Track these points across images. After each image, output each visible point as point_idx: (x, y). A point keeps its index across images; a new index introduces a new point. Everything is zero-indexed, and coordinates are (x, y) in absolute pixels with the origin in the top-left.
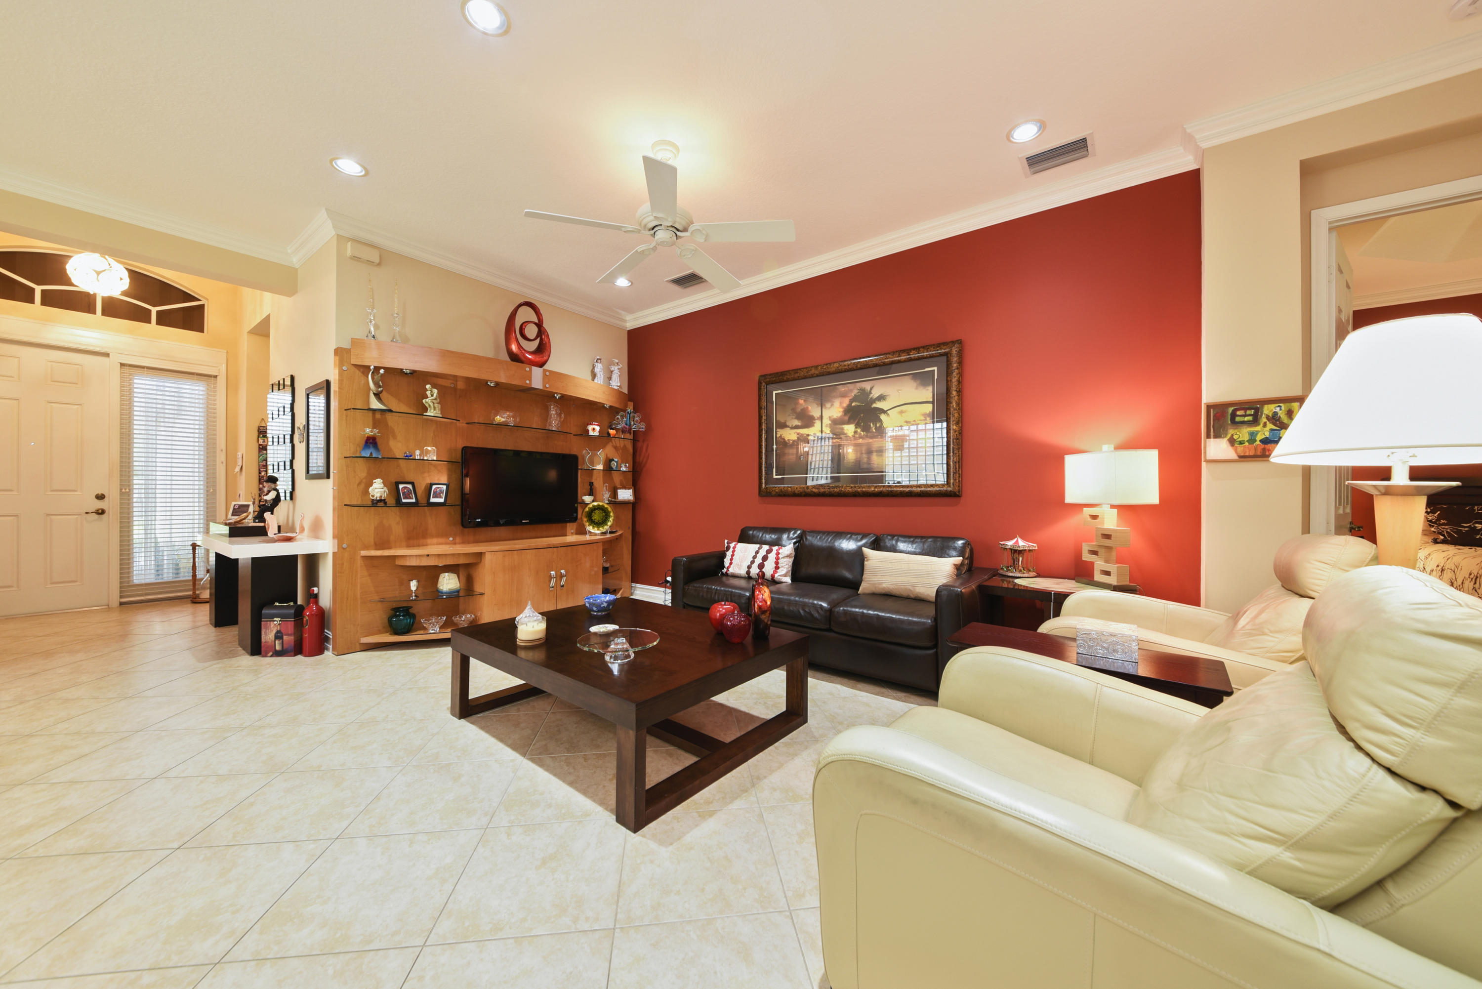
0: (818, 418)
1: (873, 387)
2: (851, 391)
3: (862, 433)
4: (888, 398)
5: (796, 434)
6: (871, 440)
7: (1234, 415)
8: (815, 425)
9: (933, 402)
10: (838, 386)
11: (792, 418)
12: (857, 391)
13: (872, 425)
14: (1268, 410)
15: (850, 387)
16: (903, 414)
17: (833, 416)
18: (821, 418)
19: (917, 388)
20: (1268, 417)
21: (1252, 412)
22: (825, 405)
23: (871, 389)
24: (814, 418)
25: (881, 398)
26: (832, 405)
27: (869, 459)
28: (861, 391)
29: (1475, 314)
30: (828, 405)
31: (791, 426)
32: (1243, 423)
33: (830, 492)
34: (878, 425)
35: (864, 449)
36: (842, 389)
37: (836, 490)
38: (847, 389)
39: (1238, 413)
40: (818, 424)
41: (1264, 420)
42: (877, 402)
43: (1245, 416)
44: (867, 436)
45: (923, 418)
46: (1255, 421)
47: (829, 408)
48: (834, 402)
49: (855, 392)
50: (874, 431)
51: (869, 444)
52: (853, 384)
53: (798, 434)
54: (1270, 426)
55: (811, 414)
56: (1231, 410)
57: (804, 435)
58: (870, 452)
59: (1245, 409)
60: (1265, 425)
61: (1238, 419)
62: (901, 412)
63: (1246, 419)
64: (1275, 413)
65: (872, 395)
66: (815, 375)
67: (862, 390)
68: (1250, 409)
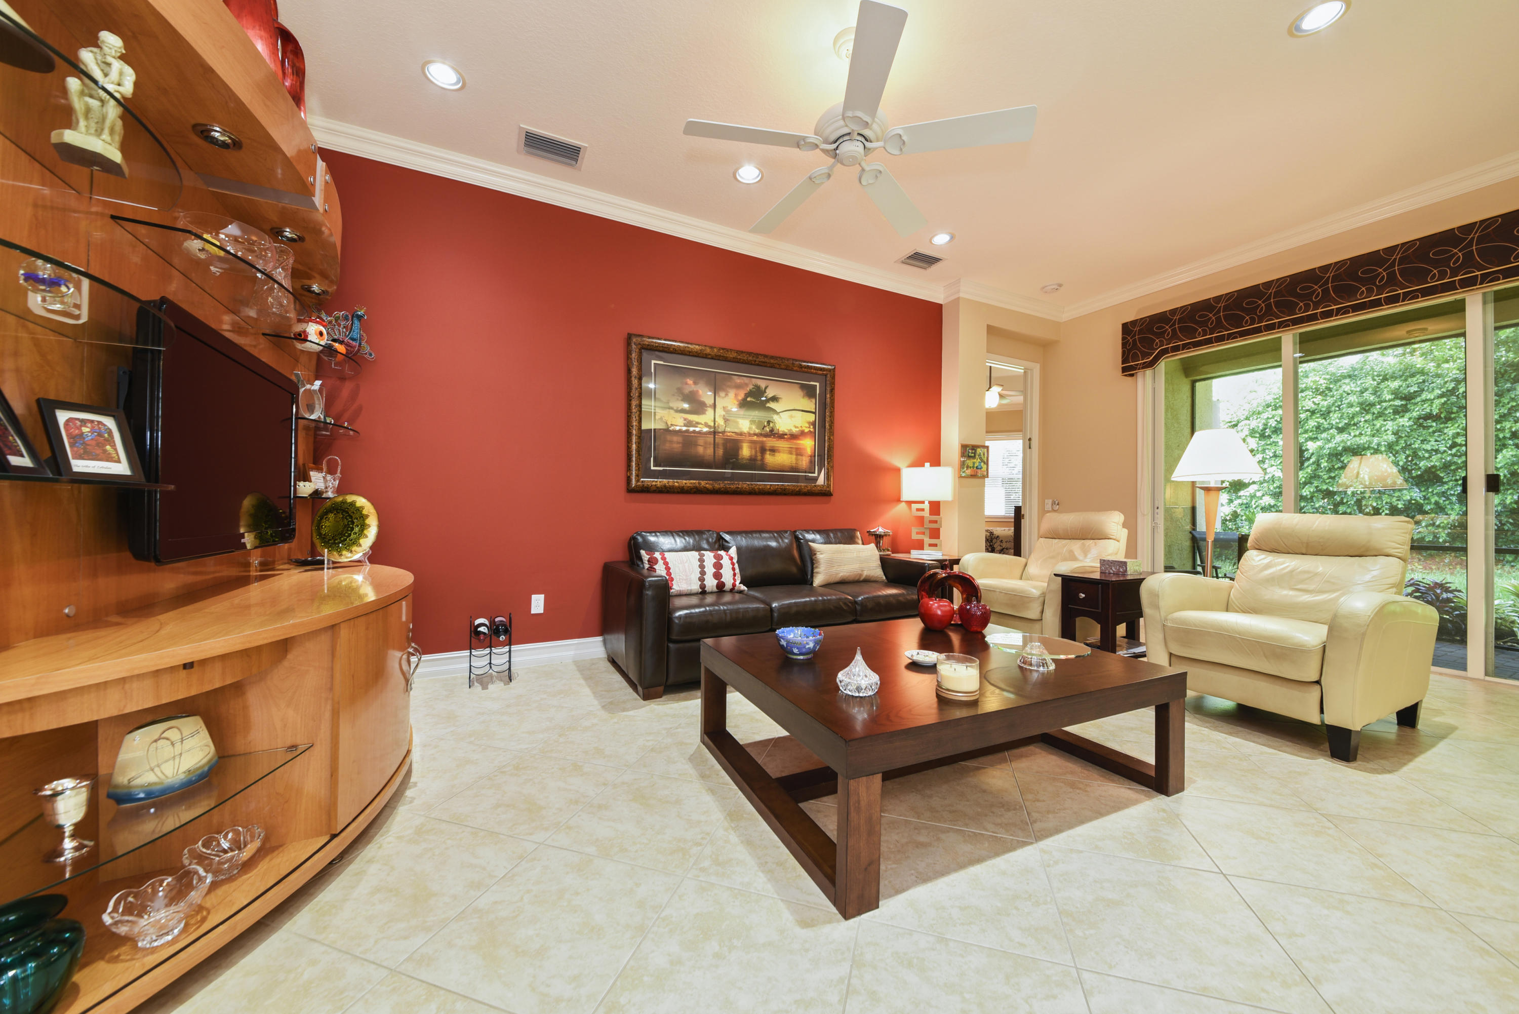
0: (710, 406)
1: (767, 387)
2: (747, 385)
3: (757, 431)
4: (780, 400)
5: (682, 419)
6: (765, 439)
8: (707, 413)
9: (815, 415)
10: (733, 376)
11: (678, 399)
12: (753, 387)
15: (746, 380)
16: (793, 419)
17: (727, 407)
18: (714, 406)
19: (803, 397)
22: (718, 393)
23: (766, 388)
24: (706, 404)
25: (774, 399)
26: (727, 395)
27: (763, 459)
28: (756, 388)
30: (722, 394)
31: (675, 408)
33: (726, 488)
35: (758, 446)
36: (738, 380)
37: (732, 487)
38: (742, 381)
40: (710, 412)
42: (770, 402)
45: (808, 425)
47: (723, 398)
48: (728, 392)
49: (751, 387)
51: (762, 443)
52: (749, 378)
53: (685, 419)
55: (702, 400)
57: (692, 421)
58: (763, 450)
65: (766, 394)
66: (710, 356)
67: (758, 387)
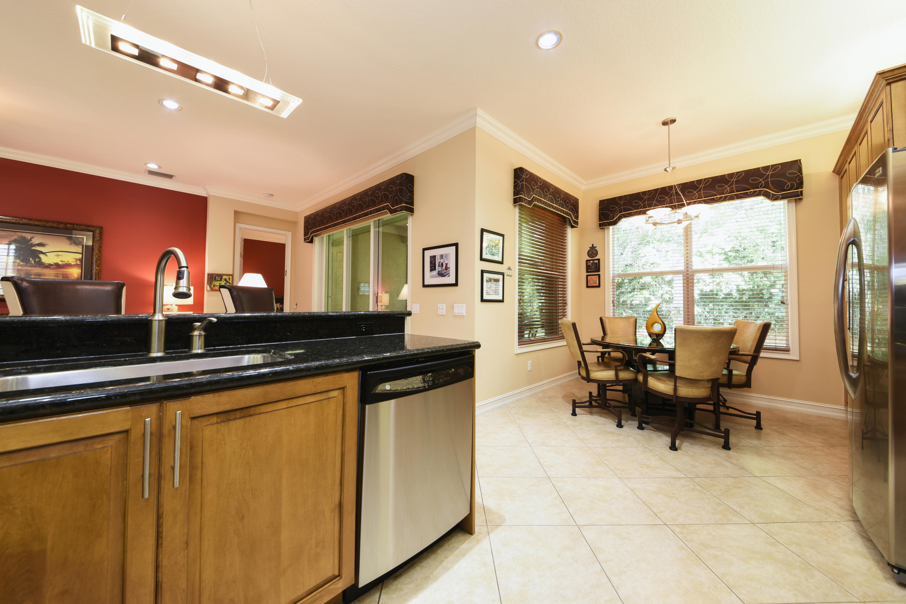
1: (33, 237)
3: (22, 263)
4: (46, 245)
7: (215, 278)
9: (82, 254)
12: (18, 237)
13: (31, 259)
14: (224, 277)
15: (11, 233)
16: (59, 257)
19: (68, 244)
20: (224, 279)
21: (220, 277)
25: (41, 245)
28: (21, 238)
29: (261, 274)
32: (218, 280)
34: (37, 260)
39: (217, 277)
41: (223, 280)
42: (36, 246)
43: (218, 278)
44: (26, 266)
45: (74, 261)
46: (221, 280)
50: (33, 263)
54: (225, 282)
56: (214, 276)
59: (218, 276)
60: (223, 281)
61: (216, 279)
62: (58, 255)
63: (219, 279)
64: (226, 278)
65: (32, 242)
67: (23, 237)
68: (220, 276)
